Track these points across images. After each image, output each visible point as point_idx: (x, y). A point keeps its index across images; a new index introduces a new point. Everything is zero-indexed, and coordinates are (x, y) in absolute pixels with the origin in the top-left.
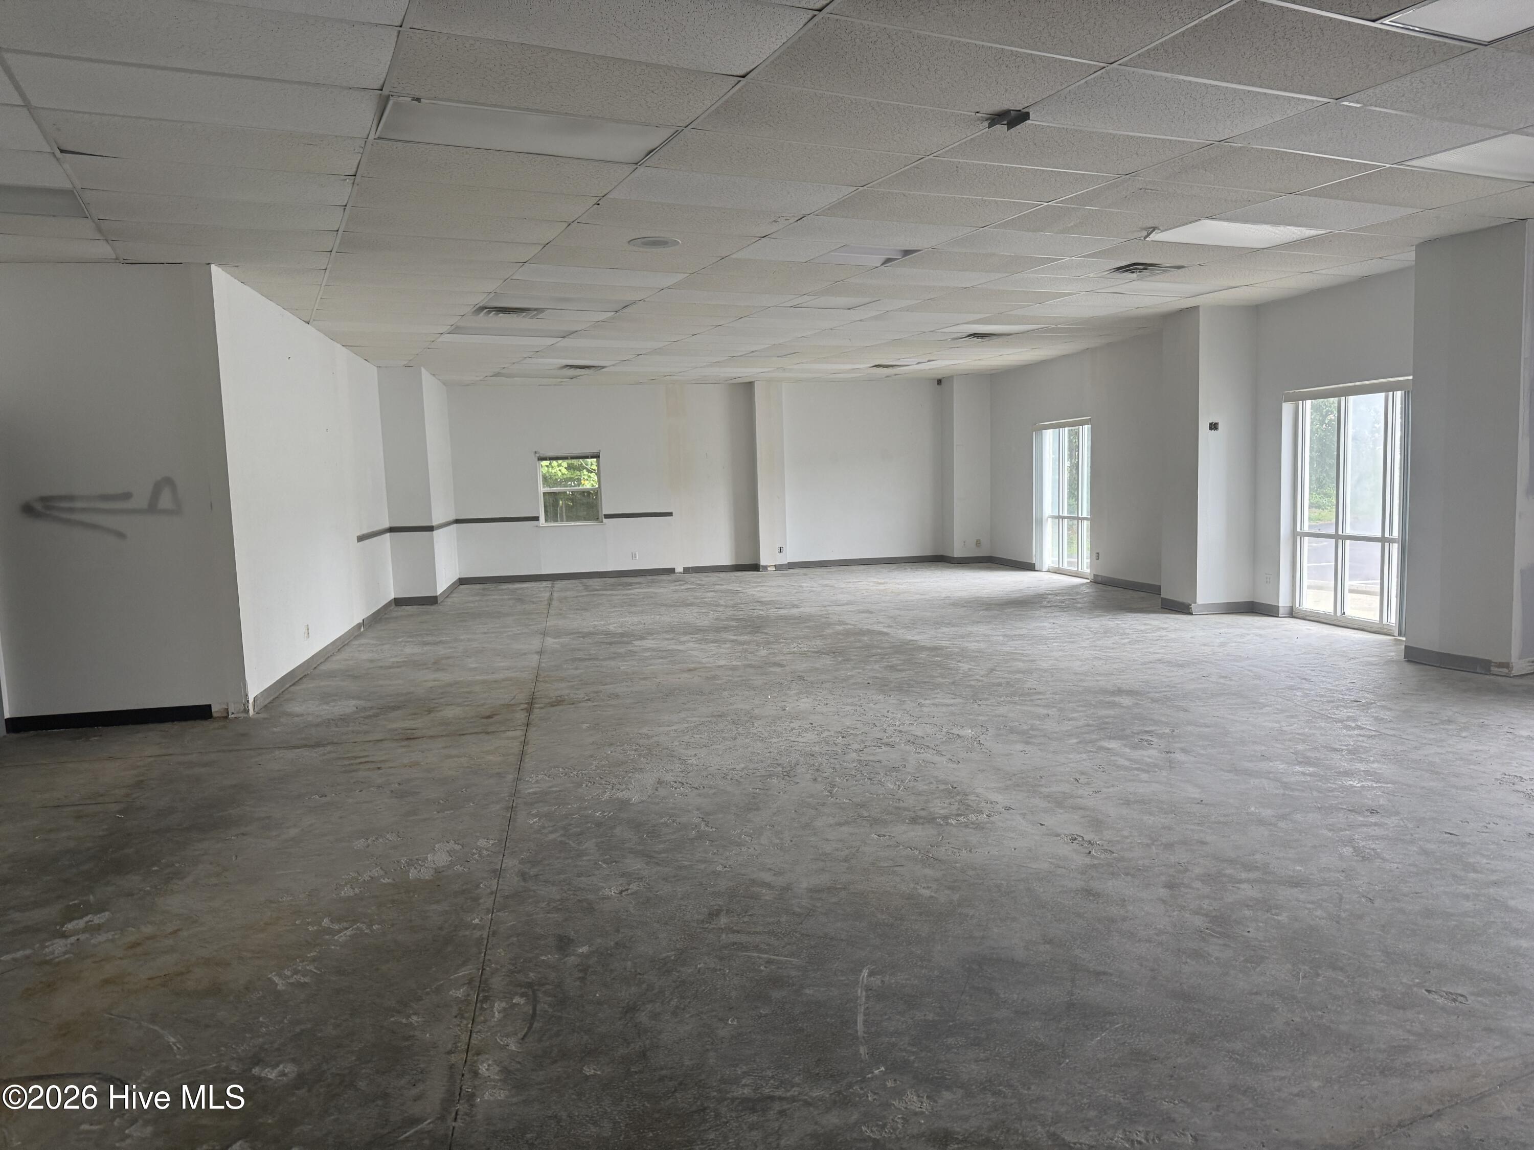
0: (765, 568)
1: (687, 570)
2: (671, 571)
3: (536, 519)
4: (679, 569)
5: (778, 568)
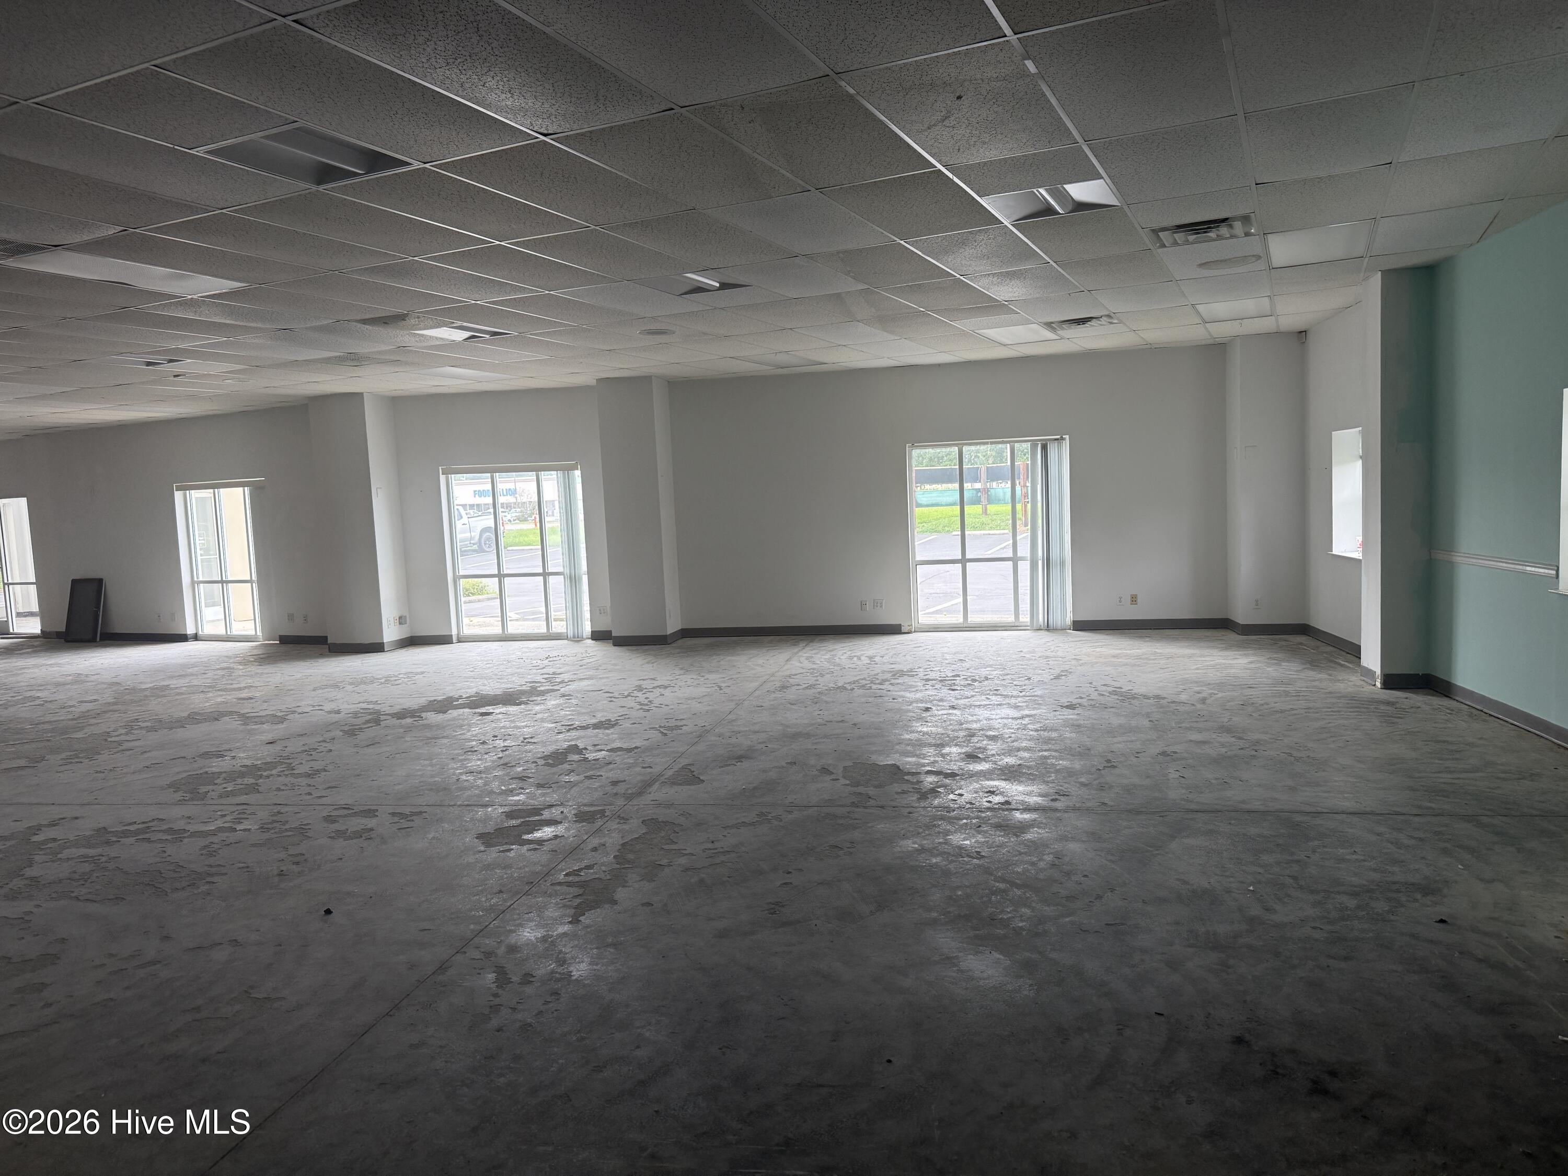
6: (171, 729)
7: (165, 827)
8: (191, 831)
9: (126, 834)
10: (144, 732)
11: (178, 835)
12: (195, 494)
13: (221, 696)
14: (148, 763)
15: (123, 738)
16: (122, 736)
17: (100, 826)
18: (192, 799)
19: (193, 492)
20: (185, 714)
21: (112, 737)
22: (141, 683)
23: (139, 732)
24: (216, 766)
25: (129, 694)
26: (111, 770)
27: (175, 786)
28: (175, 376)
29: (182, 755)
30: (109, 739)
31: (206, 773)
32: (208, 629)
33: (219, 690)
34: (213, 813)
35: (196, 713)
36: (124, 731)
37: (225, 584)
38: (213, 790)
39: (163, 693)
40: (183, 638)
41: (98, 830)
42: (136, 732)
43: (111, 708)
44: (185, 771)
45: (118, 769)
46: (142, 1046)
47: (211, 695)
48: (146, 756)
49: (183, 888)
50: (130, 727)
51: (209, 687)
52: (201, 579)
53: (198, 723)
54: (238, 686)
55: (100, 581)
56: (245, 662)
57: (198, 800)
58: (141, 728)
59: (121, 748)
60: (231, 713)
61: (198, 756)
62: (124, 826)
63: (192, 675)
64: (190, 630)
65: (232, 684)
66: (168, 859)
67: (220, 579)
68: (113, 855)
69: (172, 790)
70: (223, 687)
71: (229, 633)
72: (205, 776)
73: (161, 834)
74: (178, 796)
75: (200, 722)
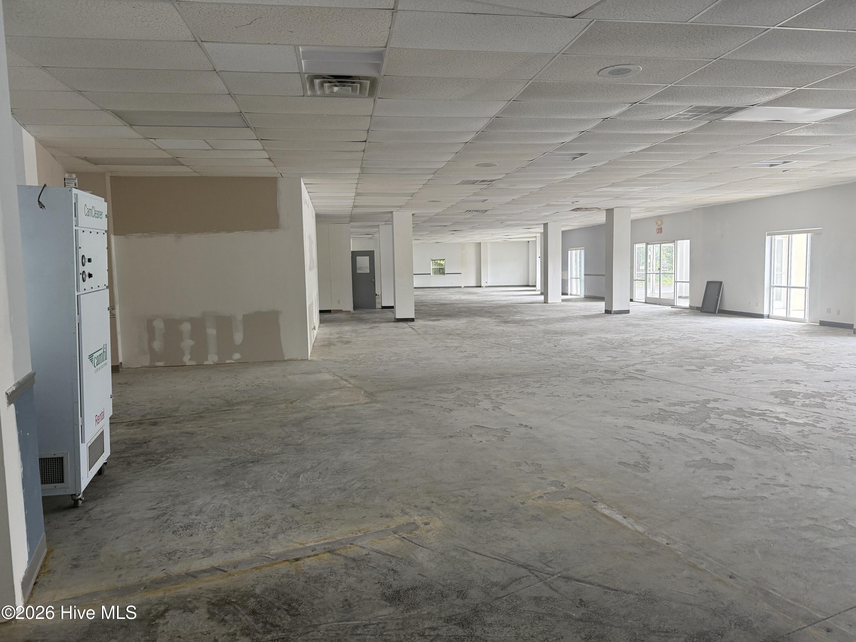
0: (483, 287)
1: (465, 287)
2: (461, 287)
3: (430, 274)
4: (463, 287)
5: (486, 287)
6: (765, 364)
7: (774, 415)
8: (789, 420)
9: (753, 414)
10: (751, 363)
11: (783, 422)
12: (778, 238)
13: (790, 350)
14: (757, 380)
15: (740, 364)
16: (740, 363)
17: (740, 407)
18: (786, 404)
19: (776, 236)
20: (772, 357)
21: (734, 363)
22: (743, 337)
23: (748, 362)
24: (795, 388)
25: (738, 342)
26: (738, 380)
27: (776, 395)
28: (783, 171)
29: (775, 379)
30: (733, 364)
31: (791, 391)
32: (776, 313)
33: (788, 347)
34: (800, 414)
35: (777, 357)
36: (740, 361)
37: (789, 289)
38: (797, 401)
39: (757, 344)
40: (761, 316)
41: (739, 409)
42: (746, 362)
43: (731, 348)
44: (780, 388)
45: (742, 380)
46: (788, 528)
47: (784, 349)
48: (754, 375)
49: (792, 451)
50: (743, 358)
51: (782, 344)
52: (775, 285)
53: (780, 363)
54: (798, 346)
55: (721, 283)
56: (799, 333)
57: (789, 405)
58: (749, 361)
59: (740, 369)
60: (798, 361)
61: (785, 381)
62: (752, 409)
63: (770, 337)
64: (766, 313)
65: (795, 345)
66: (779, 432)
67: (786, 285)
68: (749, 423)
69: (773, 396)
70: (789, 345)
71: (788, 316)
72: (790, 392)
73: (773, 418)
74: (778, 400)
75: (781, 363)
